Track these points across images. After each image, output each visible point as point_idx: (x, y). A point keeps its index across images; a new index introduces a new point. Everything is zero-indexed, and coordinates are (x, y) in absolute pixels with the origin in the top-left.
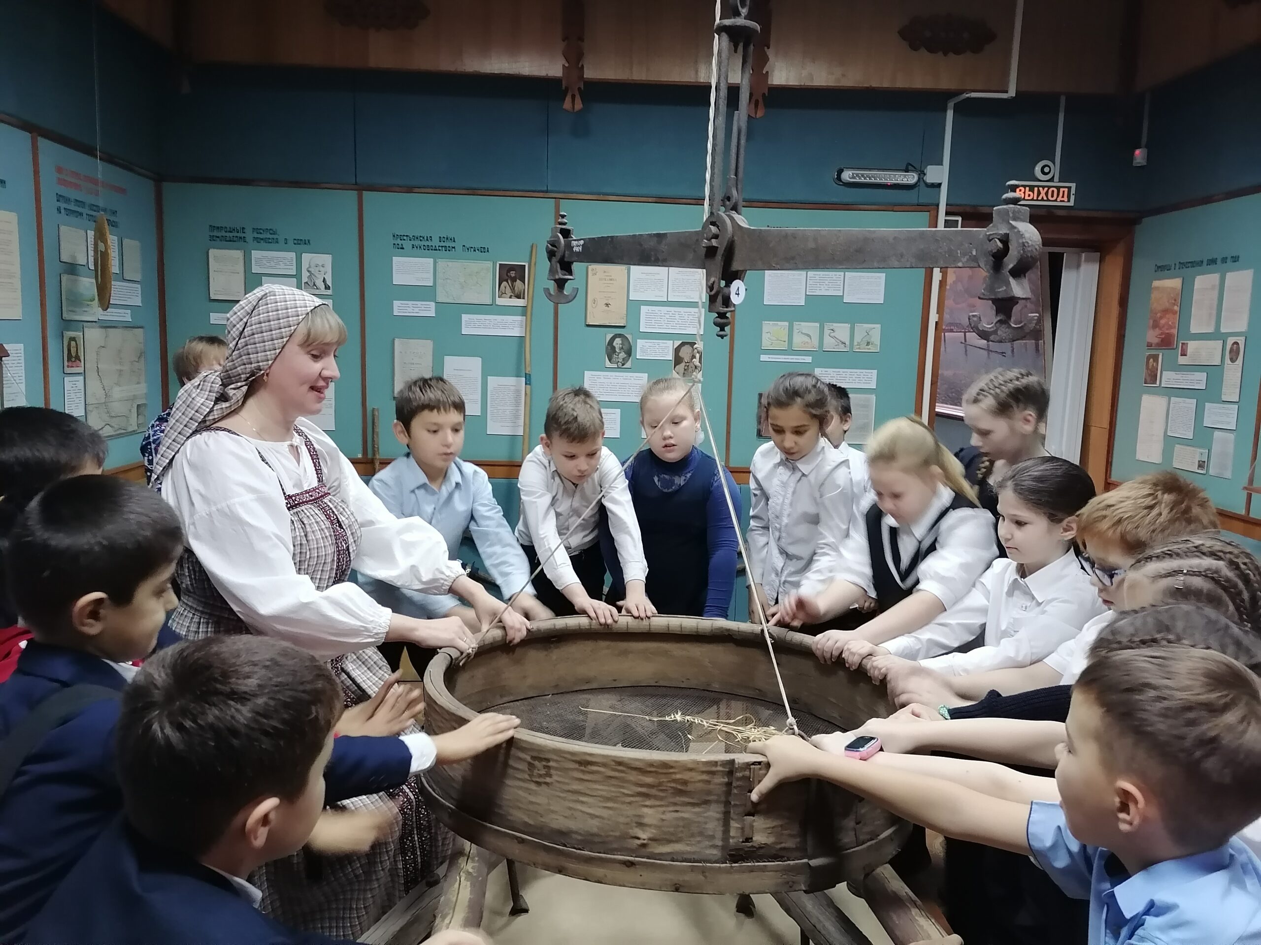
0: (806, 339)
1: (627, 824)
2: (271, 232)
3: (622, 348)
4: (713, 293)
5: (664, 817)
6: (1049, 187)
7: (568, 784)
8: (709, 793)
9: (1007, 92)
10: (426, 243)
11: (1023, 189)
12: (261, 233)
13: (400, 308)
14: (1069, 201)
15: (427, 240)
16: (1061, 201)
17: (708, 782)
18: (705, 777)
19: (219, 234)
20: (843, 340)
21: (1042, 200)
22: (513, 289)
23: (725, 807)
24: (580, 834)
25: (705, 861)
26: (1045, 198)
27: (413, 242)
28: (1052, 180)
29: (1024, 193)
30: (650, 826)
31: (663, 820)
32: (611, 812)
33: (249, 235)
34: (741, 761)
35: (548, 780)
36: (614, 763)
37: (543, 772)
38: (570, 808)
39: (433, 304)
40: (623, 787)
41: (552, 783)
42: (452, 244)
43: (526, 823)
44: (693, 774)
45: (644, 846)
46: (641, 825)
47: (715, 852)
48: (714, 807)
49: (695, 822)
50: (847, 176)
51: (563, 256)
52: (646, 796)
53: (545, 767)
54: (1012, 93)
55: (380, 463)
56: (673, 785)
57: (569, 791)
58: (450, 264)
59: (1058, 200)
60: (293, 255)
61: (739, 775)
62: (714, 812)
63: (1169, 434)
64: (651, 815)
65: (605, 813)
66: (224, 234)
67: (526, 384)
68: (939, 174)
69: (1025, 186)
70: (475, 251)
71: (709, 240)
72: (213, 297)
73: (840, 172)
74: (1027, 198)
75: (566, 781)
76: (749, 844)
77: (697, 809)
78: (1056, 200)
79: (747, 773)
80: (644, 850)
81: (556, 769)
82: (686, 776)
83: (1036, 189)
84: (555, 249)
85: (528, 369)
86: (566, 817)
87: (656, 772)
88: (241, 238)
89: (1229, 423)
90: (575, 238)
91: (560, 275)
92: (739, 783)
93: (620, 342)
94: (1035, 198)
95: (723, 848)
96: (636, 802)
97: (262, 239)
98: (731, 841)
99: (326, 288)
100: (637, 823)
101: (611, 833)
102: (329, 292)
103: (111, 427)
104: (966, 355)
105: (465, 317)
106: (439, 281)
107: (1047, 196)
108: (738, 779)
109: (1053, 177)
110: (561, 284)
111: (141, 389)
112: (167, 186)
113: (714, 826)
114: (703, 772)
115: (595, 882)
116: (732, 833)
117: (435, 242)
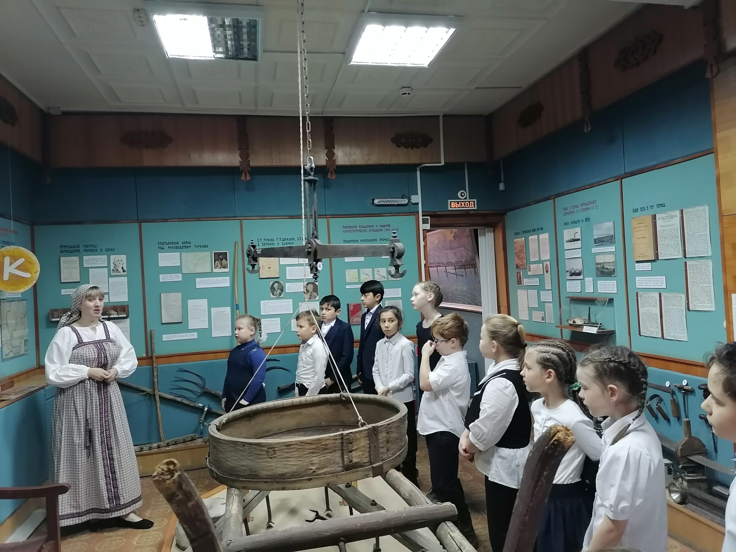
0: (367, 276)
1: (307, 465)
2: (94, 246)
3: (278, 288)
4: (311, 267)
5: (320, 459)
6: (465, 202)
7: (283, 455)
8: (335, 447)
9: (440, 163)
10: (176, 245)
11: (454, 203)
12: (88, 247)
13: (163, 278)
14: (474, 207)
15: (176, 244)
16: (471, 207)
17: (334, 443)
18: (333, 441)
19: (66, 249)
20: (384, 276)
21: (463, 207)
22: (221, 264)
23: (341, 451)
24: (290, 473)
25: (337, 472)
26: (464, 207)
27: (168, 245)
28: (466, 198)
29: (455, 205)
30: (315, 464)
31: (320, 461)
32: (301, 462)
33: (82, 249)
34: (345, 433)
35: (275, 455)
36: (300, 443)
37: (273, 453)
38: (285, 464)
39: (181, 275)
40: (304, 451)
41: (277, 456)
42: (189, 245)
43: (267, 475)
44: (329, 441)
45: (314, 472)
46: (312, 464)
47: (340, 468)
48: (337, 452)
49: (332, 459)
50: (376, 201)
51: (254, 256)
52: (313, 453)
53: (273, 451)
54: (443, 163)
55: (156, 358)
56: (322, 447)
57: (283, 458)
58: (188, 254)
59: (470, 207)
60: (106, 257)
61: (345, 438)
62: (338, 454)
63: (530, 306)
64: (315, 459)
65: (298, 463)
66: (68, 249)
67: (236, 309)
68: (417, 199)
69: (455, 202)
70: (201, 247)
71: (308, 249)
72: (63, 281)
73: (373, 200)
74: (456, 207)
75: (282, 454)
76: (351, 463)
77: (332, 454)
78: (469, 207)
79: (348, 437)
80: (314, 473)
81: (278, 450)
82: (327, 442)
83: (460, 203)
84: (250, 253)
85: (237, 302)
86: (283, 468)
87: (316, 443)
88: (77, 250)
89: (549, 299)
90: (257, 248)
91: (253, 263)
92: (345, 441)
93: (277, 285)
94: (460, 207)
95: (343, 466)
96: (309, 456)
97: (88, 250)
98: (345, 463)
99: (123, 272)
100: (311, 464)
101: (302, 470)
102: (125, 273)
103: (13, 352)
104: (447, 277)
105: (197, 280)
106: (183, 264)
107: (465, 205)
108: (345, 440)
109: (466, 197)
110: (253, 266)
111: (26, 332)
112: (36, 228)
113: (339, 459)
114: (332, 440)
115: (298, 489)
116: (345, 460)
117: (180, 244)
